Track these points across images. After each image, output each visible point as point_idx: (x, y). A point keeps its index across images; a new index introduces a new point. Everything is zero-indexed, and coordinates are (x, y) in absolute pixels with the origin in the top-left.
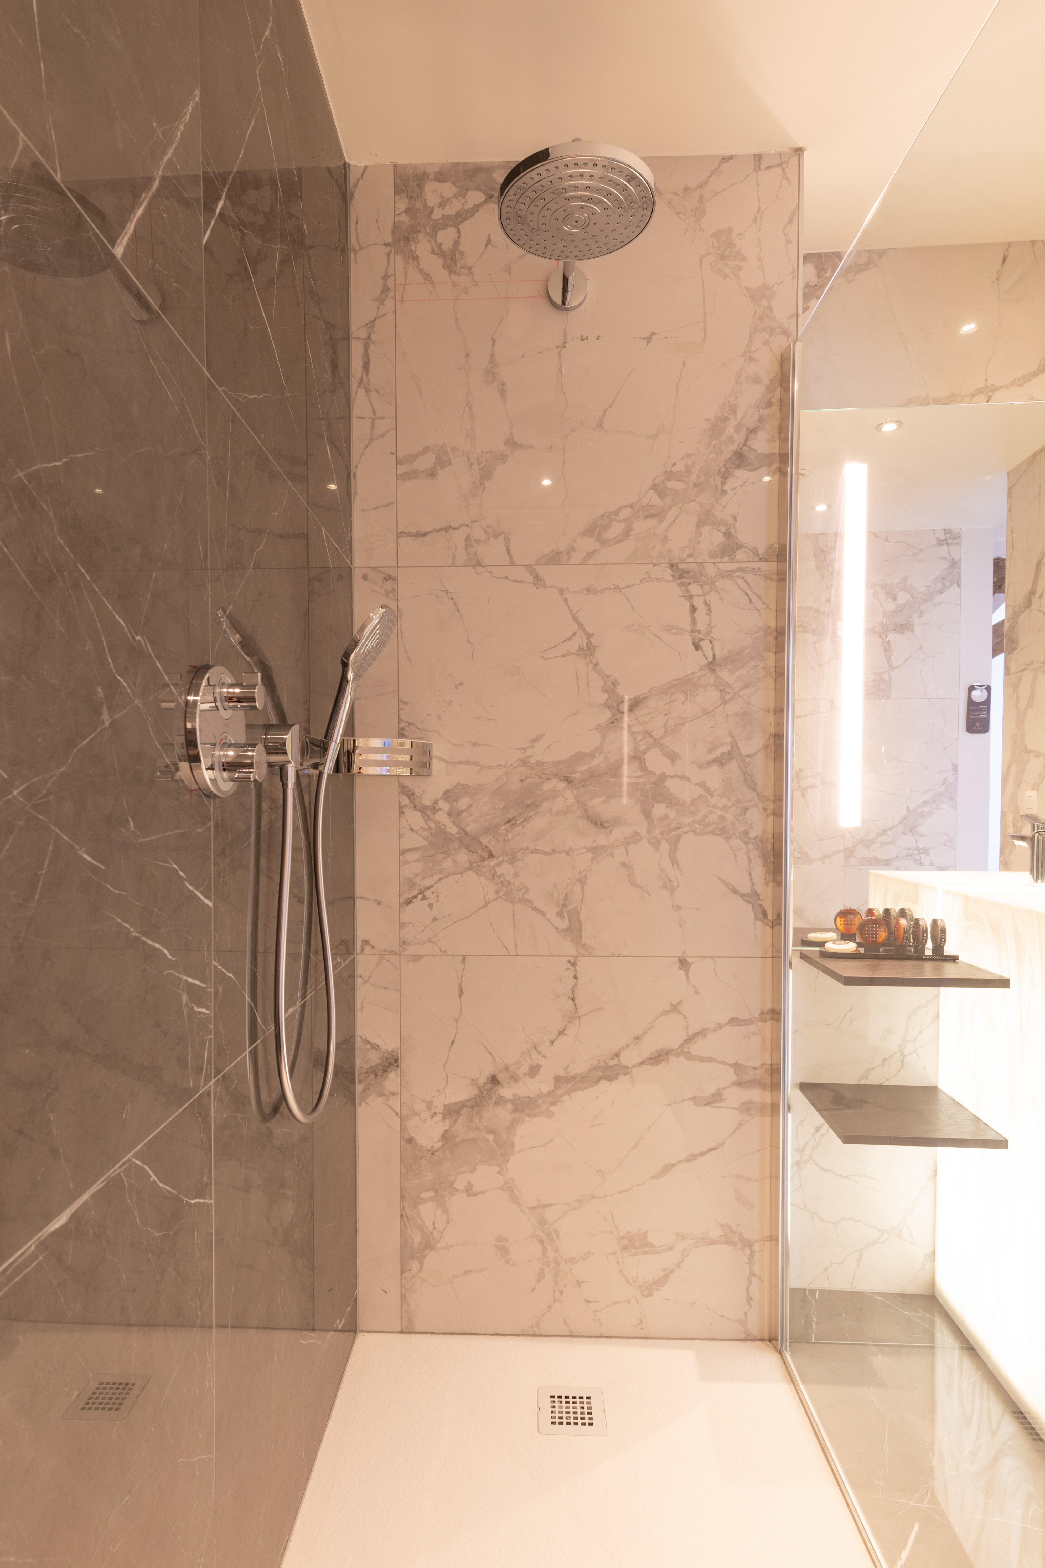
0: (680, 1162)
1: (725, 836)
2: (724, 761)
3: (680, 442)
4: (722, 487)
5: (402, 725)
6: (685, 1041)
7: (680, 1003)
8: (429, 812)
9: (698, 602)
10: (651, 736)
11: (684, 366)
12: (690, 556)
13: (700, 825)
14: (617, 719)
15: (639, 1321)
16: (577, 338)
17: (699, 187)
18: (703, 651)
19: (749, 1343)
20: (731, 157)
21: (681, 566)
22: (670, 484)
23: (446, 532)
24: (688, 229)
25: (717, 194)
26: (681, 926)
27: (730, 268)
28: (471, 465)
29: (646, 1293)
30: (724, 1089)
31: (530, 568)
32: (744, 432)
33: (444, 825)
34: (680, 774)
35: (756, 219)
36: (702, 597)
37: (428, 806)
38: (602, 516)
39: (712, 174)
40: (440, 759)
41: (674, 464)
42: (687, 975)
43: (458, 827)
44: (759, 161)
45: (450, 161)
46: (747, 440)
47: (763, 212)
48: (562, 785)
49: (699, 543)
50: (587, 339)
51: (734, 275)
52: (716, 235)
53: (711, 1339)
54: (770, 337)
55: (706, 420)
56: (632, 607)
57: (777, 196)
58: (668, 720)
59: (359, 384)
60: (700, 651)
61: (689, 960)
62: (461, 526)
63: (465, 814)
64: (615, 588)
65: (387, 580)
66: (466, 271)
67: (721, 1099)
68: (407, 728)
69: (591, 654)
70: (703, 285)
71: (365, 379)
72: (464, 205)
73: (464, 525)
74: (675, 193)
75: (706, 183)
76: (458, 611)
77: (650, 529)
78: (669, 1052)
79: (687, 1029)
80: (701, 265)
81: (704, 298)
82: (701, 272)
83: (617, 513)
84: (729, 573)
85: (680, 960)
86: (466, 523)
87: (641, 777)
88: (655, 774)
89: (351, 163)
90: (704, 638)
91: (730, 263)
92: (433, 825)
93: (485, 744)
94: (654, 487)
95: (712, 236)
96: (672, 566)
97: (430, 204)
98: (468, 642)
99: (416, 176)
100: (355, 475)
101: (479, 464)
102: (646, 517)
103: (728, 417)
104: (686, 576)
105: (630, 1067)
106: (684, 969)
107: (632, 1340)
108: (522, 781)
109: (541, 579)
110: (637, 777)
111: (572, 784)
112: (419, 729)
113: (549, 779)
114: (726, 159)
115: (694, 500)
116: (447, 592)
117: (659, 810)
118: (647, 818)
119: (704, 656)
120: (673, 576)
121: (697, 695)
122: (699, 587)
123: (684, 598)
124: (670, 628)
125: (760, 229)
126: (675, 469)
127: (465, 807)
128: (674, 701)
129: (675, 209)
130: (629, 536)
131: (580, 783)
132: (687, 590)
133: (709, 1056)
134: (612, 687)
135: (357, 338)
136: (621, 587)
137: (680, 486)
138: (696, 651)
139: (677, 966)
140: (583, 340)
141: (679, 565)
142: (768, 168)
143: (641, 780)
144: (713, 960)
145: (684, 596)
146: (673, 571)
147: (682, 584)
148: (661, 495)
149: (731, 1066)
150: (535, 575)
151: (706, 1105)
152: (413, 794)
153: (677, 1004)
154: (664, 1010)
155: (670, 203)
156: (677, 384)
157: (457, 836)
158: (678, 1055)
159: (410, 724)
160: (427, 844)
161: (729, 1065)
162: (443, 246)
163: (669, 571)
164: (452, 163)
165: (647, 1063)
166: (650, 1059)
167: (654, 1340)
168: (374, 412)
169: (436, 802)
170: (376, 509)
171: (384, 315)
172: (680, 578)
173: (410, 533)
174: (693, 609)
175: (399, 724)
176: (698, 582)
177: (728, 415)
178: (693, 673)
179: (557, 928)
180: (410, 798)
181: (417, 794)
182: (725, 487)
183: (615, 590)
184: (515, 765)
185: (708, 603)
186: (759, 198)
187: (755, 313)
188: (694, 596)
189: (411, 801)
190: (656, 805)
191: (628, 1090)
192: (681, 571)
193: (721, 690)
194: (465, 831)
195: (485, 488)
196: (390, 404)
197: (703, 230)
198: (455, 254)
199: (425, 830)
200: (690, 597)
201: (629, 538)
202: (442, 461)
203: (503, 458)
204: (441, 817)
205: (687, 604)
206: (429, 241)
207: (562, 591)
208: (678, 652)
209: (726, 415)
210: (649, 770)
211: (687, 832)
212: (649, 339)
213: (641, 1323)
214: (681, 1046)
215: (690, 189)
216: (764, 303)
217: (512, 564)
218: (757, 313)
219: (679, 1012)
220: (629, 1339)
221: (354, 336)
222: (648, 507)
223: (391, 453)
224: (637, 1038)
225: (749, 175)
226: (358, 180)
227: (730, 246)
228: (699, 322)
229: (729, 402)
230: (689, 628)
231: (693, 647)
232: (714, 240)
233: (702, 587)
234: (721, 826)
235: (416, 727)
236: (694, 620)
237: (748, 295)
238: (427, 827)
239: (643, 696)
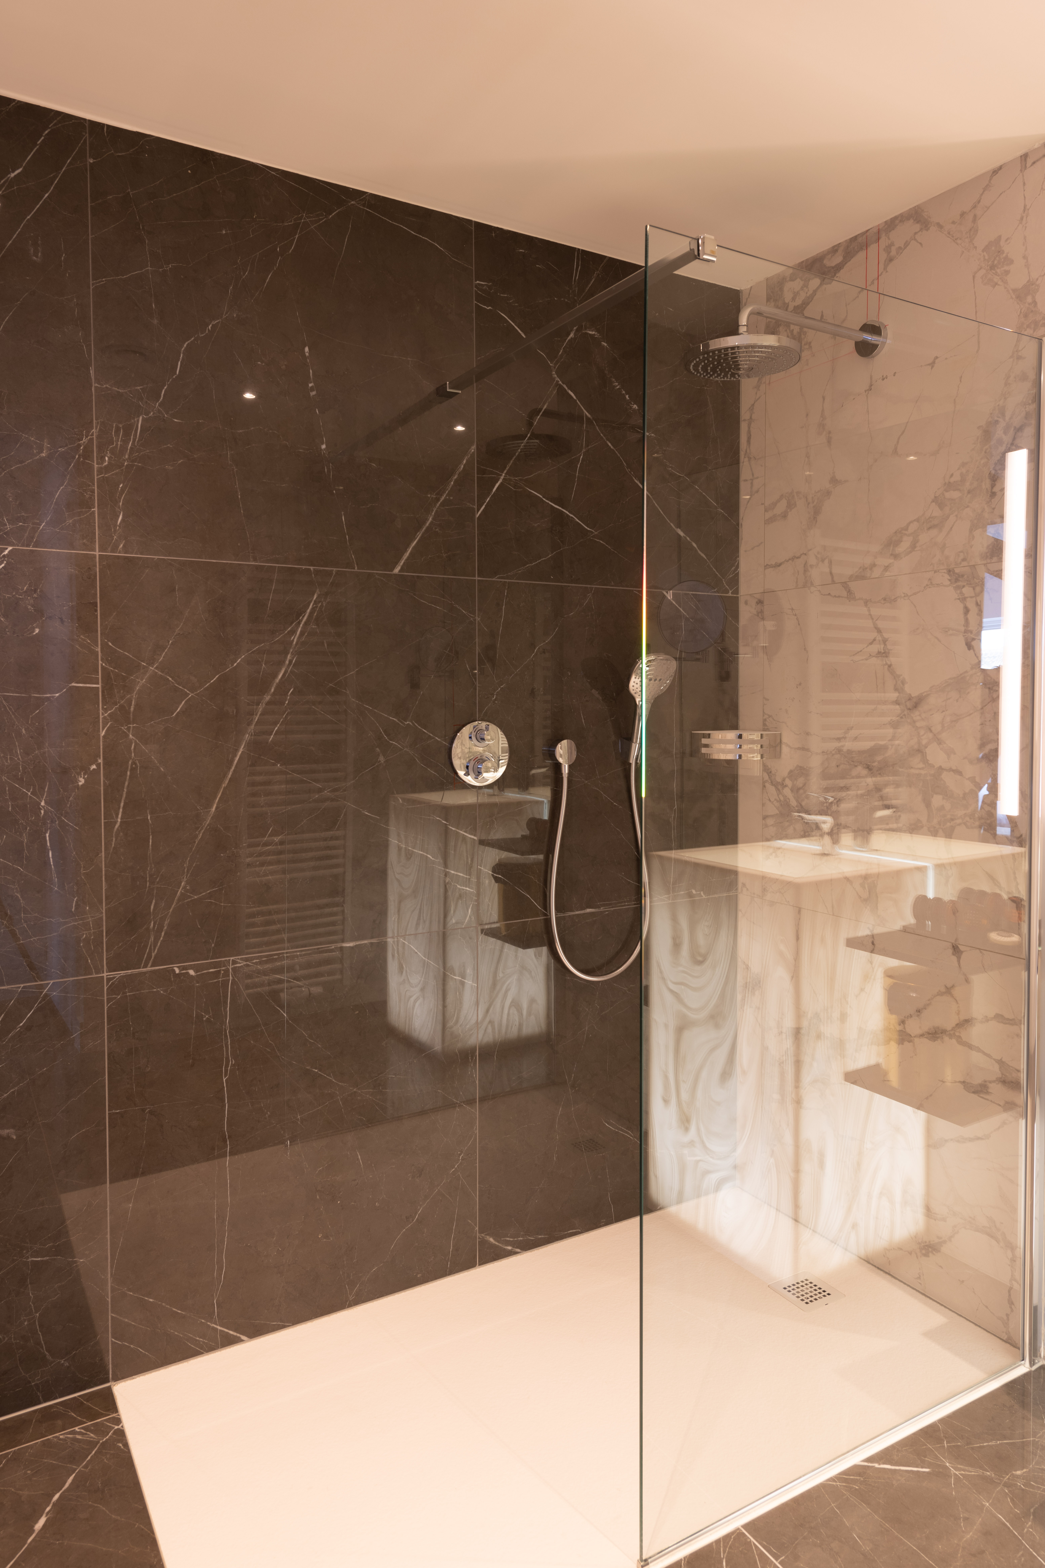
0: (952, 1140)
1: (992, 832)
2: (991, 758)
3: (957, 453)
4: (991, 490)
5: (766, 717)
6: (957, 1025)
7: (953, 986)
8: (780, 787)
9: (971, 604)
10: (931, 731)
11: (961, 381)
12: (964, 560)
13: (971, 819)
14: (905, 715)
15: (918, 1276)
16: (879, 379)
17: (973, 208)
18: (974, 651)
19: (1008, 1345)
20: (1000, 168)
21: (957, 571)
22: (948, 495)
23: (793, 561)
24: (963, 252)
25: (988, 208)
26: (954, 914)
27: (998, 276)
28: (809, 504)
29: (924, 1252)
30: (990, 1082)
31: (845, 585)
32: (1011, 432)
33: (789, 799)
34: (954, 768)
35: (1022, 219)
36: (974, 599)
37: (780, 782)
38: (896, 532)
39: (984, 191)
40: (788, 745)
41: (952, 475)
42: (959, 961)
43: (797, 801)
44: (1025, 160)
45: (797, 262)
46: (1014, 439)
47: (1028, 210)
48: (865, 772)
49: (971, 547)
50: (887, 378)
51: (1002, 281)
52: (986, 249)
53: (976, 1325)
54: (1034, 332)
55: (979, 428)
56: (917, 612)
57: (1042, 188)
58: (944, 717)
59: (745, 455)
60: (972, 651)
61: (961, 948)
62: (801, 555)
63: (801, 791)
64: (905, 596)
65: (758, 603)
66: (807, 347)
67: (987, 1092)
68: (768, 720)
69: (887, 657)
70: (975, 300)
71: (748, 451)
72: (807, 293)
73: (803, 554)
74: (953, 223)
75: (979, 202)
76: (799, 625)
77: (932, 539)
78: (944, 1032)
79: (958, 1014)
80: (974, 281)
81: (976, 312)
82: (974, 288)
83: (906, 529)
84: (997, 572)
85: (953, 947)
86: (805, 553)
87: (922, 769)
88: (934, 766)
89: (742, 289)
90: (975, 637)
91: (998, 271)
92: (782, 799)
93: (814, 734)
94: (935, 500)
95: (983, 251)
96: (950, 571)
97: (787, 301)
98: (805, 649)
99: (779, 282)
100: (741, 525)
101: (813, 502)
102: (929, 529)
103: (997, 421)
104: (961, 579)
105: (912, 1036)
106: (957, 955)
107: (911, 1289)
108: (837, 766)
109: (852, 593)
110: (920, 769)
111: (872, 772)
112: (774, 720)
113: (856, 766)
114: (995, 172)
115: (968, 507)
116: (792, 609)
117: (937, 800)
118: (927, 807)
119: (975, 655)
120: (950, 580)
121: (969, 693)
122: (971, 589)
123: (959, 601)
124: (947, 630)
125: (1026, 227)
126: (952, 480)
127: (801, 785)
128: (949, 699)
129: (953, 237)
130: (915, 547)
131: (877, 771)
132: (961, 593)
133: (977, 1046)
134: (902, 685)
135: (744, 420)
136: (909, 595)
137: (955, 495)
138: (968, 651)
139: (951, 951)
140: (883, 379)
141: (955, 569)
142: (1034, 163)
143: (923, 772)
144: (981, 952)
145: (959, 599)
146: (950, 575)
147: (957, 588)
148: (941, 506)
149: (996, 1062)
150: (848, 590)
151: (974, 1092)
152: (771, 772)
153: (950, 988)
154: (940, 991)
155: (949, 233)
156: (955, 400)
157: (797, 808)
158: (951, 1036)
159: (770, 716)
160: (778, 813)
161: (994, 1059)
162: (794, 331)
163: (947, 576)
164: (799, 263)
165: (926, 1036)
166: (929, 1033)
167: (928, 1299)
168: (753, 475)
169: (784, 780)
170: (752, 549)
171: (759, 398)
172: (956, 582)
173: (772, 565)
174: (967, 611)
175: (763, 716)
176: (970, 584)
177: (997, 419)
178: (966, 672)
179: (861, 897)
180: (769, 775)
181: (773, 772)
182: (994, 490)
183: (905, 598)
184: (833, 752)
185: (979, 604)
186: (1025, 197)
187: (1021, 312)
188: (967, 597)
189: (769, 777)
190: (935, 796)
191: (911, 1057)
192: (957, 575)
193: (989, 688)
194: (801, 805)
195: (816, 521)
196: (762, 466)
197: (976, 247)
198: (801, 335)
199: (778, 801)
200: (963, 599)
201: (916, 549)
202: (791, 505)
203: (828, 493)
204: (787, 792)
205: (961, 606)
206: (786, 331)
207: (867, 602)
208: (954, 652)
209: (996, 418)
210: (930, 762)
211: (959, 825)
212: (932, 364)
213: (919, 1278)
214: (953, 1029)
215: (966, 212)
216: (1029, 299)
217: (833, 582)
218: (1022, 311)
219: (952, 996)
220: (909, 1287)
221: (742, 420)
222: (931, 519)
223: (762, 504)
224: (919, 1011)
225: (1016, 178)
226: (747, 299)
227: (999, 253)
228: (974, 336)
229: (998, 405)
230: (963, 629)
231: (966, 647)
232: (985, 253)
233: (974, 589)
234: (988, 822)
235: (773, 719)
236: (967, 620)
237: (1014, 297)
238: (778, 799)
239: (925, 694)
